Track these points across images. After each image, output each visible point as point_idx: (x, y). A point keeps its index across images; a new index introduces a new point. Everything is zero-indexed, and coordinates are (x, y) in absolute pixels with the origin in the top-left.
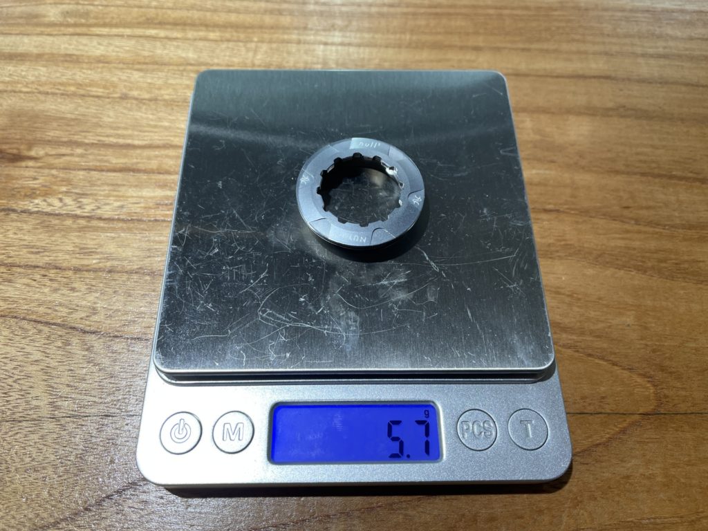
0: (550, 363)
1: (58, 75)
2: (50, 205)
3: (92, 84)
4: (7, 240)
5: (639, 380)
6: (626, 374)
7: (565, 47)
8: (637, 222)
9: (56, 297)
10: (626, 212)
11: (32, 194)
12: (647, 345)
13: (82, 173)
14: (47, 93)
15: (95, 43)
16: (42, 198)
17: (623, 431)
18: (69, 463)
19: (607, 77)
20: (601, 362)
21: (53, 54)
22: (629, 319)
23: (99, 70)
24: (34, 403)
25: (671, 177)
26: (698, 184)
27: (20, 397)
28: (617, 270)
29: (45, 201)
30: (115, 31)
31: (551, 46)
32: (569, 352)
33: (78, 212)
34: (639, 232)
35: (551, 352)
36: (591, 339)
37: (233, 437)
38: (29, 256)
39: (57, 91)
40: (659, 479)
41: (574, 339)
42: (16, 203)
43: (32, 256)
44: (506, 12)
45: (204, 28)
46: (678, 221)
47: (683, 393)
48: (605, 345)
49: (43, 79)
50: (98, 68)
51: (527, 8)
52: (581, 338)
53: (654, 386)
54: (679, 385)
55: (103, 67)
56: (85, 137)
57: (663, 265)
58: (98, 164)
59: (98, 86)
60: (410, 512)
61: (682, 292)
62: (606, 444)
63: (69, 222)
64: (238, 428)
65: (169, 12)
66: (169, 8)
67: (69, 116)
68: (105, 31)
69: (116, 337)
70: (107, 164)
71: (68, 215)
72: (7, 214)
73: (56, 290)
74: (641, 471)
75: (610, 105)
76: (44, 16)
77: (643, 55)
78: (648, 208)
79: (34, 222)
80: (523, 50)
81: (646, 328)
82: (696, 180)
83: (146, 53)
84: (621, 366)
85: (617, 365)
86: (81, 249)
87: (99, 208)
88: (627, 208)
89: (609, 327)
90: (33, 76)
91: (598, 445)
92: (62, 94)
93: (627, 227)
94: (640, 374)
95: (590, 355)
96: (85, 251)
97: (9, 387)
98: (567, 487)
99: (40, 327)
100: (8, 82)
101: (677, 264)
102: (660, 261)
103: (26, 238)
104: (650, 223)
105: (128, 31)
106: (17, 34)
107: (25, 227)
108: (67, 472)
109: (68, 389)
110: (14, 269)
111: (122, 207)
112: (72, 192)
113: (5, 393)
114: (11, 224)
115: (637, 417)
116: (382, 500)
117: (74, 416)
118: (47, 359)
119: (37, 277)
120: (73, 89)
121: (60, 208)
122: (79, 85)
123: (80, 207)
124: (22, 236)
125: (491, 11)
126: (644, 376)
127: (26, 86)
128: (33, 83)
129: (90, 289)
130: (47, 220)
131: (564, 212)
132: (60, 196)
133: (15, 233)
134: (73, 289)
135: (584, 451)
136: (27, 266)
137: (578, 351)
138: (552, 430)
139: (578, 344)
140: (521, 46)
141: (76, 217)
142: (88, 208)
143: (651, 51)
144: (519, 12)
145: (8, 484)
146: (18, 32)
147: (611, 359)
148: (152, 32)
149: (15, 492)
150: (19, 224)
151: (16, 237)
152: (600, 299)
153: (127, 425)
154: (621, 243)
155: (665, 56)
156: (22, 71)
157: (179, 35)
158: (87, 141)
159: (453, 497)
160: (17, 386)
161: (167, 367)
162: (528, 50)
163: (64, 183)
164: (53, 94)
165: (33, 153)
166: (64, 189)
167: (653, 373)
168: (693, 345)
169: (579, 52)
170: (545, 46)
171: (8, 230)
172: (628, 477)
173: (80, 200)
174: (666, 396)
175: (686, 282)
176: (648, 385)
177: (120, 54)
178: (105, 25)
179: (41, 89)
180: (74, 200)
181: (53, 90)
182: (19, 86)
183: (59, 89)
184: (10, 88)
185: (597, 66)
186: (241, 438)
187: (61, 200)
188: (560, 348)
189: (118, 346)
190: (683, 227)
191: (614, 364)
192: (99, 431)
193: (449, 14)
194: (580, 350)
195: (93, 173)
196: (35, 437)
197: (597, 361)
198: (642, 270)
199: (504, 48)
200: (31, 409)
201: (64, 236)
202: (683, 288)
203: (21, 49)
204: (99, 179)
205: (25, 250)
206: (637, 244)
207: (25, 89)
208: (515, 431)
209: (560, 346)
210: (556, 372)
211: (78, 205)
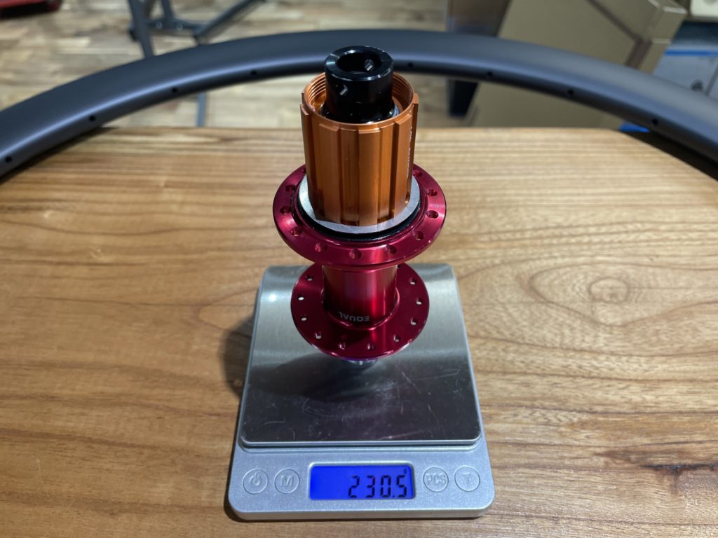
2: (565, 416)
4: (580, 392)
9: (530, 358)
11: (583, 425)
12: (192, 335)
13: (556, 443)
14: (625, 523)
16: (574, 421)
17: (223, 299)
22: (195, 348)
25: (112, 444)
26: (95, 437)
28: (188, 374)
29: (570, 419)
33: (543, 411)
34: (160, 400)
38: (560, 382)
42: (590, 418)
43: (557, 382)
46: (129, 408)
54: (184, 317)
56: (569, 475)
57: (156, 379)
58: (547, 450)
61: (154, 362)
63: (546, 404)
67: (593, 497)
71: (549, 409)
72: (590, 409)
73: (532, 362)
79: (568, 404)
86: (528, 386)
87: (531, 415)
88: (159, 418)
93: (166, 404)
99: (531, 343)
103: (569, 393)
104: (150, 406)
107: (573, 401)
110: (564, 374)
111: (515, 415)
112: (555, 426)
114: (584, 403)
115: (214, 304)
119: (547, 369)
121: (557, 415)
124: (572, 395)
126: (202, 322)
130: (562, 405)
131: (206, 414)
132: (562, 424)
133: (577, 396)
141: (543, 408)
142: (538, 414)
150: (579, 402)
154: (178, 392)
163: (564, 434)
164: (619, 522)
165: (603, 459)
166: (562, 429)
167: (196, 322)
171: (583, 398)
173: (546, 421)
180: (550, 420)
187: (559, 420)
201: (544, 394)
202: (152, 365)
204: (541, 437)
205: (564, 385)
211: (546, 417)
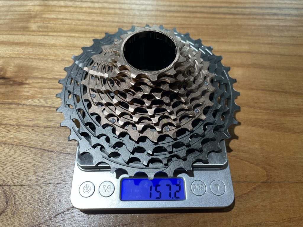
0: (226, 162)
1: (37, 51)
2: (35, 102)
3: (50, 55)
4: (18, 116)
5: (260, 169)
6: (255, 167)
7: (232, 40)
8: (260, 108)
9: (37, 138)
10: (256, 105)
11: (27, 98)
12: (263, 156)
13: (47, 89)
14: (32, 58)
15: (51, 39)
16: (31, 100)
17: (255, 189)
18: (44, 201)
19: (249, 52)
20: (246, 162)
21: (34, 43)
22: (257, 146)
23: (53, 49)
24: (30, 179)
25: (274, 91)
26: (284, 94)
27: (24, 176)
28: (252, 127)
29: (33, 100)
30: (59, 34)
31: (227, 40)
32: (234, 158)
33: (46, 105)
34: (261, 112)
35: (226, 158)
36: (242, 153)
37: (107, 191)
38: (27, 122)
39: (37, 58)
40: (268, 207)
41: (235, 154)
42: (21, 101)
43: (28, 122)
44: (210, 27)
45: (93, 33)
46: (276, 108)
47: (278, 174)
48: (248, 156)
49: (31, 53)
50: (52, 48)
51: (218, 25)
52: (238, 153)
53: (266, 171)
54: (275, 171)
55: (54, 48)
56: (48, 76)
57: (270, 125)
58: (53, 86)
59: (52, 56)
60: (174, 220)
61: (277, 135)
62: (247, 194)
63: (42, 109)
64: (109, 187)
65: (80, 27)
66: (79, 25)
67: (41, 67)
68: (55, 34)
69: (61, 153)
70: (56, 86)
71: (42, 106)
72: (18, 106)
73: (38, 135)
74: (261, 204)
75: (250, 63)
76: (31, 28)
77: (263, 43)
78: (264, 103)
79: (29, 109)
80: (217, 42)
81: (263, 149)
82: (283, 92)
83: (71, 43)
84: (253, 164)
85: (252, 164)
87: (53, 103)
88: (256, 103)
89: (249, 149)
90: (27, 51)
91: (245, 194)
92: (39, 59)
93: (256, 110)
94: (261, 167)
95: (242, 160)
96: (48, 120)
97: (20, 173)
98: (233, 210)
99: (32, 149)
100: (17, 54)
101: (275, 125)
102: (269, 123)
103: (25, 115)
104: (265, 109)
105: (63, 34)
106: (20, 35)
107: (25, 110)
108: (42, 205)
109: (42, 173)
110: (21, 127)
112: (43, 97)
113: (18, 175)
114: (19, 109)
115: (260, 183)
116: (163, 215)
117: (45, 183)
118: (34, 162)
119: (30, 130)
120: (42, 57)
121: (39, 103)
122: (45, 55)
123: (46, 103)
124: (24, 114)
125: (204, 26)
126: (262, 167)
127: (24, 56)
128: (27, 54)
129: (51, 134)
130: (33, 108)
132: (39, 99)
133: (21, 113)
134: (44, 135)
135: (239, 196)
136: (26, 126)
137: (237, 158)
138: (227, 188)
139: (237, 155)
140: (215, 40)
141: (45, 107)
142: (50, 103)
143: (266, 42)
144: (215, 27)
145: (20, 210)
146: (20, 34)
147: (250, 161)
148: (73, 34)
149: (23, 213)
150: (23, 110)
151: (21, 114)
152: (246, 138)
153: (66, 187)
154: (254, 117)
155: (272, 44)
156: (22, 49)
157: (84, 36)
158: (48, 77)
159: (190, 214)
160: (23, 172)
161: (82, 164)
162: (219, 42)
163: (40, 94)
164: (35, 59)
165: (27, 82)
166: (40, 96)
167: (265, 166)
168: (281, 156)
169: (238, 43)
170: (225, 40)
171: (18, 112)
172: (256, 206)
173: (46, 100)
174: (271, 175)
175: (279, 132)
176: (264, 171)
177: (61, 43)
178: (55, 32)
179: (30, 57)
180: (44, 100)
181: (35, 57)
182: (21, 55)
183: (37, 57)
184: (18, 56)
185: (245, 48)
186: (110, 191)
188: (230, 157)
189: (62, 157)
190: (278, 110)
191: (251, 163)
192: (55, 189)
193: (188, 28)
194: (238, 158)
195: (51, 90)
196: (30, 191)
197: (245, 162)
198: (262, 127)
199: (209, 41)
200: (28, 181)
201: (40, 114)
202: (278, 134)
203: (22, 41)
204: (53, 92)
205: (25, 120)
206: (260, 117)
207: (24, 57)
208: (213, 188)
209: (230, 156)
210: (228, 166)
211: (46, 102)
